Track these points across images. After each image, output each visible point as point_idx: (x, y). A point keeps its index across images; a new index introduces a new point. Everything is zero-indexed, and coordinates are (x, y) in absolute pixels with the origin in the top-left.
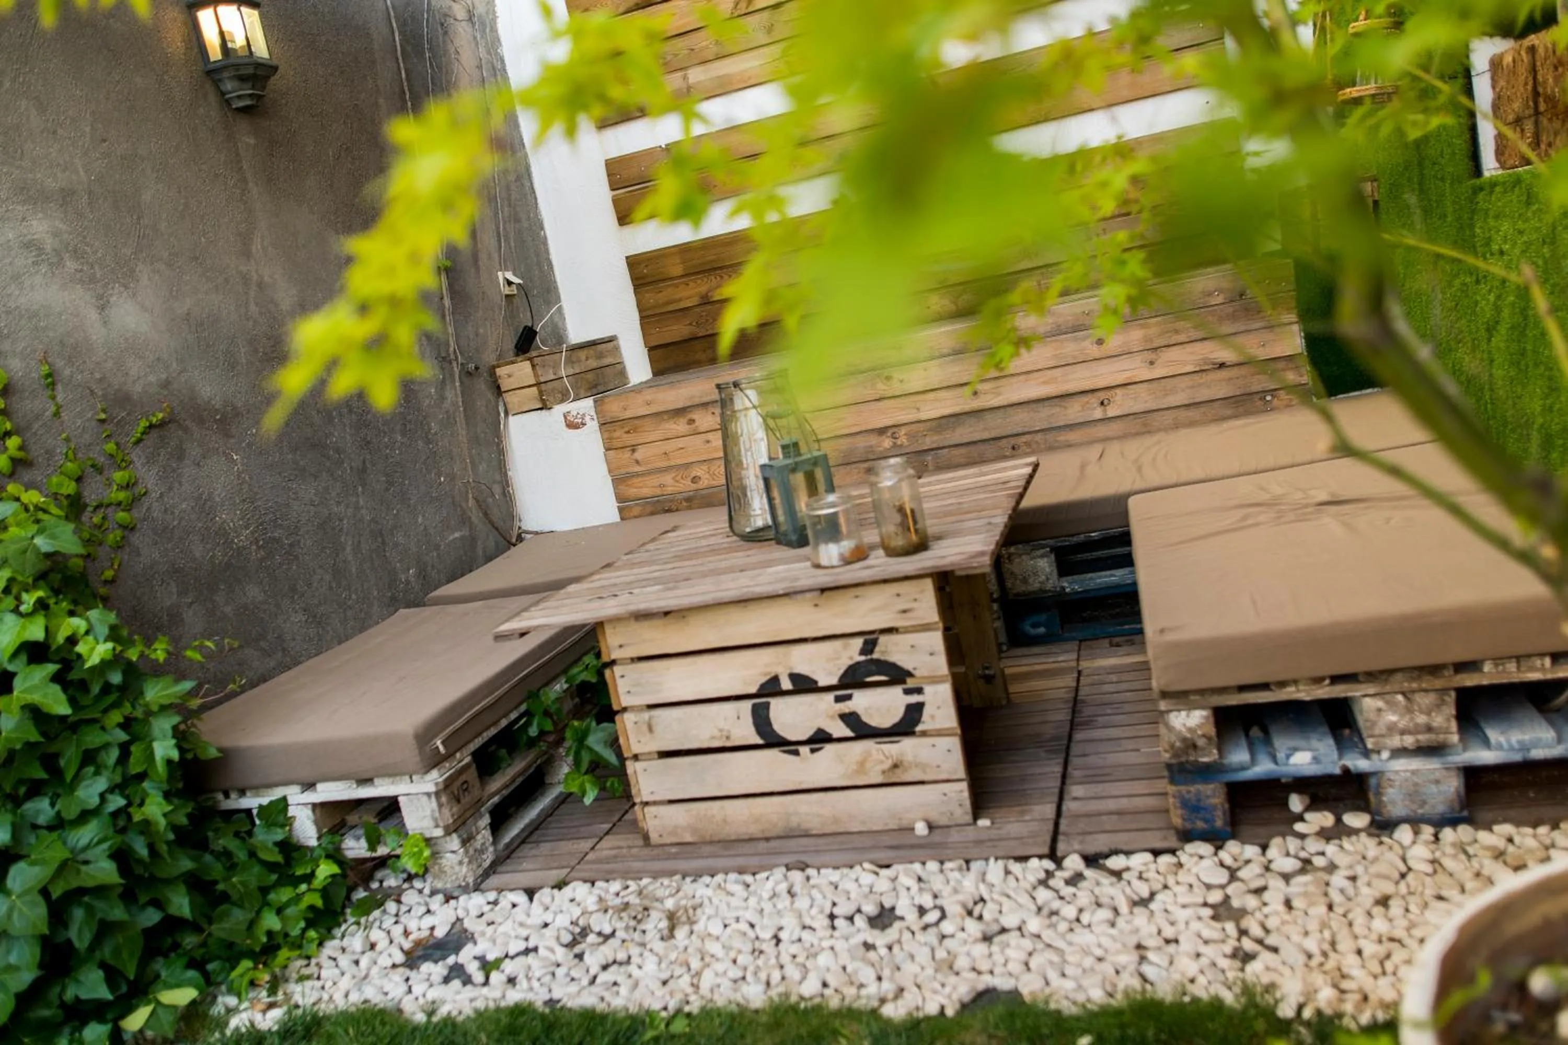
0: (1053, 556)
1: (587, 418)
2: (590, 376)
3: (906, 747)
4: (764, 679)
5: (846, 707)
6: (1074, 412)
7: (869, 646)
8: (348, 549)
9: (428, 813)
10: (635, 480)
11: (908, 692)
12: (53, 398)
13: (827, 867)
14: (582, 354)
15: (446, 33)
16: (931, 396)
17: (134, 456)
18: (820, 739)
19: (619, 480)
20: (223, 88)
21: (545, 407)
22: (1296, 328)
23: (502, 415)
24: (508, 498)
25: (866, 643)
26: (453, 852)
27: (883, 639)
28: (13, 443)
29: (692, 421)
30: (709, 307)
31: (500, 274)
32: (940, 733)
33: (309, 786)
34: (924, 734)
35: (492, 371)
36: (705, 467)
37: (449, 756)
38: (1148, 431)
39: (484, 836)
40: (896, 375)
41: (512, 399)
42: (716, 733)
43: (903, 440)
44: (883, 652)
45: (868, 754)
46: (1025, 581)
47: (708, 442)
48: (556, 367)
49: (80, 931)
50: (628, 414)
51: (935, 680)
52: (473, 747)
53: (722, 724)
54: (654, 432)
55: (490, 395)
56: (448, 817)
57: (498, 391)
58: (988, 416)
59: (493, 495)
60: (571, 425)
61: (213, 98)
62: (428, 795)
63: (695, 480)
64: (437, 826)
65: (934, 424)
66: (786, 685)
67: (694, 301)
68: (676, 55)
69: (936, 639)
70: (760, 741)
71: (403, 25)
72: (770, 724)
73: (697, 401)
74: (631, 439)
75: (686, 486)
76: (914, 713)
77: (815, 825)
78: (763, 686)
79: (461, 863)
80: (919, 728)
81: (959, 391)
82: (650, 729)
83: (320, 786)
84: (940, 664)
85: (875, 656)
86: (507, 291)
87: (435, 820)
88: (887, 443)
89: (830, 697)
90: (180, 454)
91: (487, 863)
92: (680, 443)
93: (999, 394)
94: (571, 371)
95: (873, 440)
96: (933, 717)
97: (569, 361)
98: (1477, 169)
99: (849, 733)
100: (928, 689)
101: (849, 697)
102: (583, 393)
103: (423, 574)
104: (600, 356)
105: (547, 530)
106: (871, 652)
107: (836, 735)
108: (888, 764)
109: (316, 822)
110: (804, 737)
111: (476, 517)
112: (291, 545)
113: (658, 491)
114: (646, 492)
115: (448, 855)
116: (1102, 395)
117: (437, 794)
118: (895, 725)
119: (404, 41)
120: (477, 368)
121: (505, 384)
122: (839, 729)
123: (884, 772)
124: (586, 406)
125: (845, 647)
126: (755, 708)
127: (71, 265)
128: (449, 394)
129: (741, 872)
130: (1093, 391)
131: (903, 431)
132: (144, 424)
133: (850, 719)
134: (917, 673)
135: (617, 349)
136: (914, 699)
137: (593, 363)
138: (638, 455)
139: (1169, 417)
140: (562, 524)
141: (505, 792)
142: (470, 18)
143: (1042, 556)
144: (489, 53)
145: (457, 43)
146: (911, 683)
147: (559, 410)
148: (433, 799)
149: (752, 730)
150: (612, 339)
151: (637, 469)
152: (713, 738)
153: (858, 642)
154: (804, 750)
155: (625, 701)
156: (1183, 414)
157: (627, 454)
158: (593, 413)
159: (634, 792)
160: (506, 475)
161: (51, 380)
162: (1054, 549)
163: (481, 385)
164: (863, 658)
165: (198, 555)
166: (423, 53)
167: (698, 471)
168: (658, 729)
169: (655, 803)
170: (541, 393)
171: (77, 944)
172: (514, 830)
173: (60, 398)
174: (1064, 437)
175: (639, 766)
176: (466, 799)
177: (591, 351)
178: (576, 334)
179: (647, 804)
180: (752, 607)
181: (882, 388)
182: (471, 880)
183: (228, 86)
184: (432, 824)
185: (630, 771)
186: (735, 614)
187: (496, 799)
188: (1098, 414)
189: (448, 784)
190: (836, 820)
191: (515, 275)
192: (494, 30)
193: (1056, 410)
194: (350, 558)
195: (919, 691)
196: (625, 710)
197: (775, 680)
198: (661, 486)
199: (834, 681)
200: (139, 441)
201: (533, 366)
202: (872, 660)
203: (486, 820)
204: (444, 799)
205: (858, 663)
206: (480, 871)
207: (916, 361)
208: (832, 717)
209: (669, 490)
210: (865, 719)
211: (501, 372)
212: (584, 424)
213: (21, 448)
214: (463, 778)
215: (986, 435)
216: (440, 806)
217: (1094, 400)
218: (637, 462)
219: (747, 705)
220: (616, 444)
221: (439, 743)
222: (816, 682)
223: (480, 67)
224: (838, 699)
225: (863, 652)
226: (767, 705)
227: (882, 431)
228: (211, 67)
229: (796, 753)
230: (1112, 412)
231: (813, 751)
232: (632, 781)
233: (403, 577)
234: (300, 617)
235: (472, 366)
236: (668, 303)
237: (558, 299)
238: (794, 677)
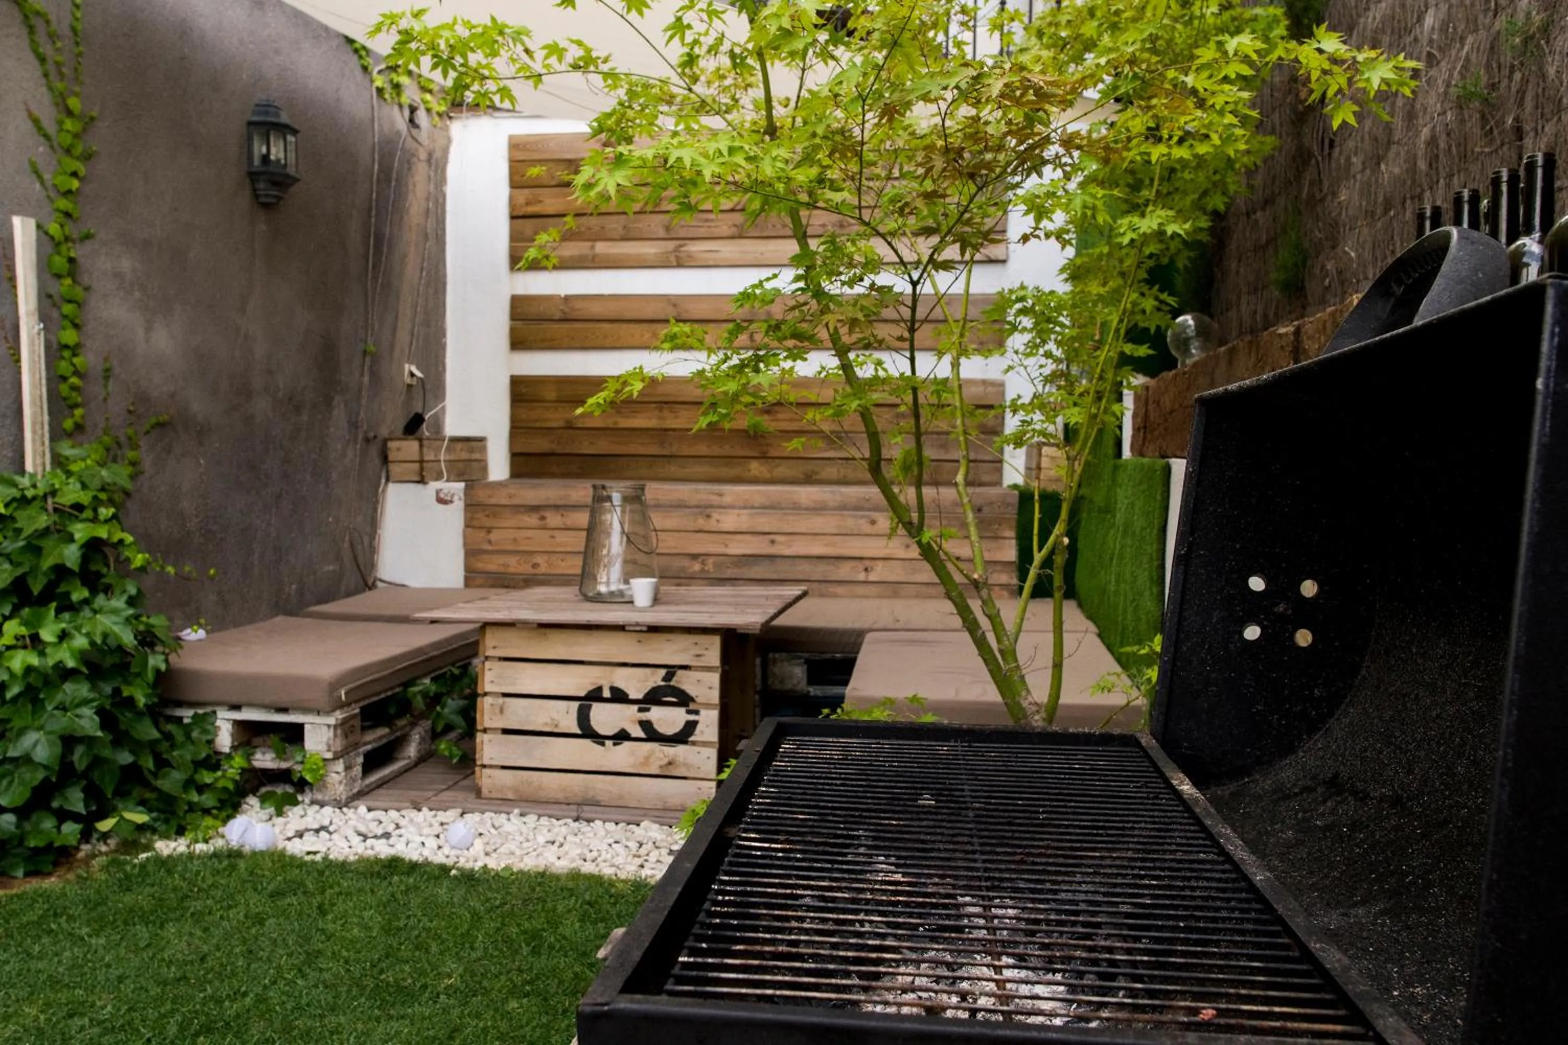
0: (805, 667)
1: (456, 498)
2: (461, 465)
3: (680, 751)
4: (591, 688)
5: (644, 716)
6: (844, 571)
7: (668, 677)
8: (256, 555)
9: (325, 739)
10: (485, 557)
11: (689, 712)
12: (106, 387)
13: (610, 821)
14: (459, 446)
15: (410, 169)
16: (739, 537)
17: (141, 443)
18: (622, 737)
19: (471, 553)
20: (257, 186)
21: (422, 481)
22: (1014, 542)
23: (383, 481)
24: (372, 550)
25: (667, 673)
26: (337, 773)
27: (680, 673)
28: (78, 412)
29: (543, 518)
30: (571, 431)
31: (407, 366)
32: (705, 744)
33: (236, 707)
34: (694, 743)
35: (385, 441)
36: (546, 557)
37: (348, 704)
38: (895, 595)
39: (358, 770)
40: (715, 516)
41: (395, 469)
42: (549, 721)
43: (710, 567)
44: (678, 682)
45: (652, 752)
46: (782, 682)
47: (553, 537)
48: (438, 450)
49: (81, 757)
50: (493, 501)
51: (708, 706)
52: (362, 704)
53: (555, 716)
54: (511, 521)
55: (377, 461)
56: (338, 745)
57: (385, 460)
58: (778, 561)
59: (362, 543)
60: (441, 501)
61: (248, 192)
62: (329, 726)
63: (535, 566)
64: (329, 750)
65: (736, 559)
66: (607, 694)
67: (561, 424)
68: (590, 229)
69: (715, 679)
70: (579, 732)
71: (382, 157)
72: (589, 720)
73: (551, 502)
74: (488, 522)
75: (527, 569)
76: (690, 727)
77: (603, 797)
78: (590, 692)
79: (340, 782)
80: (692, 739)
81: (761, 537)
82: (502, 711)
83: (244, 709)
84: (715, 696)
85: (672, 683)
86: (408, 380)
87: (329, 746)
88: (697, 567)
89: (635, 708)
90: (169, 450)
91: (355, 790)
92: (530, 533)
93: (790, 546)
94: (448, 458)
95: (686, 562)
96: (702, 732)
97: (448, 449)
98: (1119, 453)
99: (642, 735)
100: (703, 712)
101: (648, 710)
102: (452, 477)
103: (301, 592)
104: (472, 451)
105: (398, 581)
106: (670, 680)
107: (634, 735)
108: (666, 761)
109: (232, 735)
110: (611, 733)
111: (347, 557)
112: (221, 539)
113: (502, 569)
114: (492, 567)
115: (334, 775)
116: (867, 563)
117: (335, 727)
118: (676, 734)
119: (380, 170)
120: (375, 437)
121: (391, 457)
122: (637, 732)
123: (661, 767)
124: (458, 487)
125: (653, 674)
126: (580, 707)
127: (137, 295)
128: (350, 454)
129: (550, 816)
130: (861, 559)
131: (711, 560)
132: (153, 420)
133: (646, 725)
134: (697, 700)
135: (484, 449)
136: (692, 717)
137: (464, 455)
138: (494, 536)
139: (912, 589)
140: (415, 581)
141: (375, 745)
142: (429, 161)
143: (798, 665)
144: (436, 188)
145: (417, 178)
146: (692, 706)
147: (434, 485)
148: (332, 730)
149: (575, 722)
150: (482, 440)
151: (489, 548)
152: (546, 724)
153: (663, 672)
154: (609, 743)
155: (488, 688)
156: (924, 589)
157: (482, 534)
158: (462, 495)
159: (477, 756)
160: (376, 532)
161: (107, 373)
162: (807, 662)
163: (374, 451)
164: (663, 683)
165: (162, 527)
166: (390, 182)
167: (539, 559)
168: (507, 712)
169: (491, 767)
170: (422, 469)
171: (77, 765)
172: (373, 778)
173: (110, 388)
174: (833, 589)
175: (486, 737)
176: (352, 738)
177: (465, 445)
178: (453, 427)
179: (484, 766)
180: (596, 634)
181: (701, 523)
182: (344, 797)
183: (261, 185)
184: (325, 748)
185: (478, 740)
186: (582, 636)
187: (369, 747)
188: (862, 576)
189: (343, 723)
190: (621, 797)
191: (418, 368)
192: (444, 171)
193: (831, 568)
194: (256, 562)
195: (696, 712)
196: (486, 694)
197: (600, 689)
198: (506, 565)
199: (640, 696)
200: (147, 433)
201: (421, 446)
202: (669, 686)
203: (360, 760)
204: (339, 732)
205: (659, 687)
206: (350, 794)
207: (732, 507)
208: (633, 722)
209: (512, 570)
210: (656, 726)
211: (392, 445)
212: (451, 502)
213: (83, 417)
214: (352, 722)
215: (775, 576)
216: (335, 735)
217: (860, 566)
218: (490, 542)
219: (575, 705)
220: (475, 523)
221: (343, 692)
222: (627, 695)
223: (428, 199)
224: (640, 710)
225: (664, 679)
226: (590, 707)
227: (694, 557)
228: (253, 170)
229: (603, 744)
230: (872, 577)
231: (615, 744)
232: (478, 748)
233: (287, 589)
234: (213, 597)
235: (371, 435)
236: (537, 421)
237: (443, 399)
238: (613, 689)
